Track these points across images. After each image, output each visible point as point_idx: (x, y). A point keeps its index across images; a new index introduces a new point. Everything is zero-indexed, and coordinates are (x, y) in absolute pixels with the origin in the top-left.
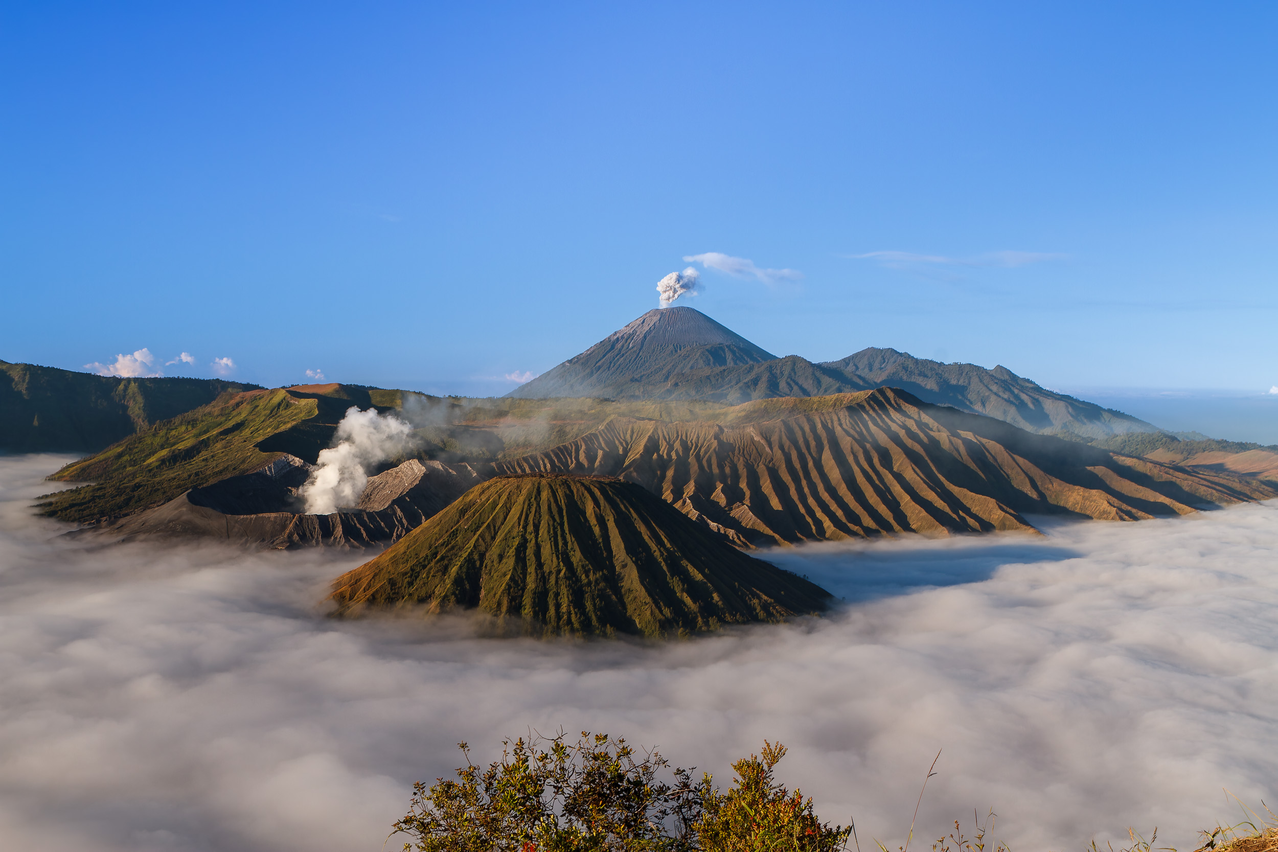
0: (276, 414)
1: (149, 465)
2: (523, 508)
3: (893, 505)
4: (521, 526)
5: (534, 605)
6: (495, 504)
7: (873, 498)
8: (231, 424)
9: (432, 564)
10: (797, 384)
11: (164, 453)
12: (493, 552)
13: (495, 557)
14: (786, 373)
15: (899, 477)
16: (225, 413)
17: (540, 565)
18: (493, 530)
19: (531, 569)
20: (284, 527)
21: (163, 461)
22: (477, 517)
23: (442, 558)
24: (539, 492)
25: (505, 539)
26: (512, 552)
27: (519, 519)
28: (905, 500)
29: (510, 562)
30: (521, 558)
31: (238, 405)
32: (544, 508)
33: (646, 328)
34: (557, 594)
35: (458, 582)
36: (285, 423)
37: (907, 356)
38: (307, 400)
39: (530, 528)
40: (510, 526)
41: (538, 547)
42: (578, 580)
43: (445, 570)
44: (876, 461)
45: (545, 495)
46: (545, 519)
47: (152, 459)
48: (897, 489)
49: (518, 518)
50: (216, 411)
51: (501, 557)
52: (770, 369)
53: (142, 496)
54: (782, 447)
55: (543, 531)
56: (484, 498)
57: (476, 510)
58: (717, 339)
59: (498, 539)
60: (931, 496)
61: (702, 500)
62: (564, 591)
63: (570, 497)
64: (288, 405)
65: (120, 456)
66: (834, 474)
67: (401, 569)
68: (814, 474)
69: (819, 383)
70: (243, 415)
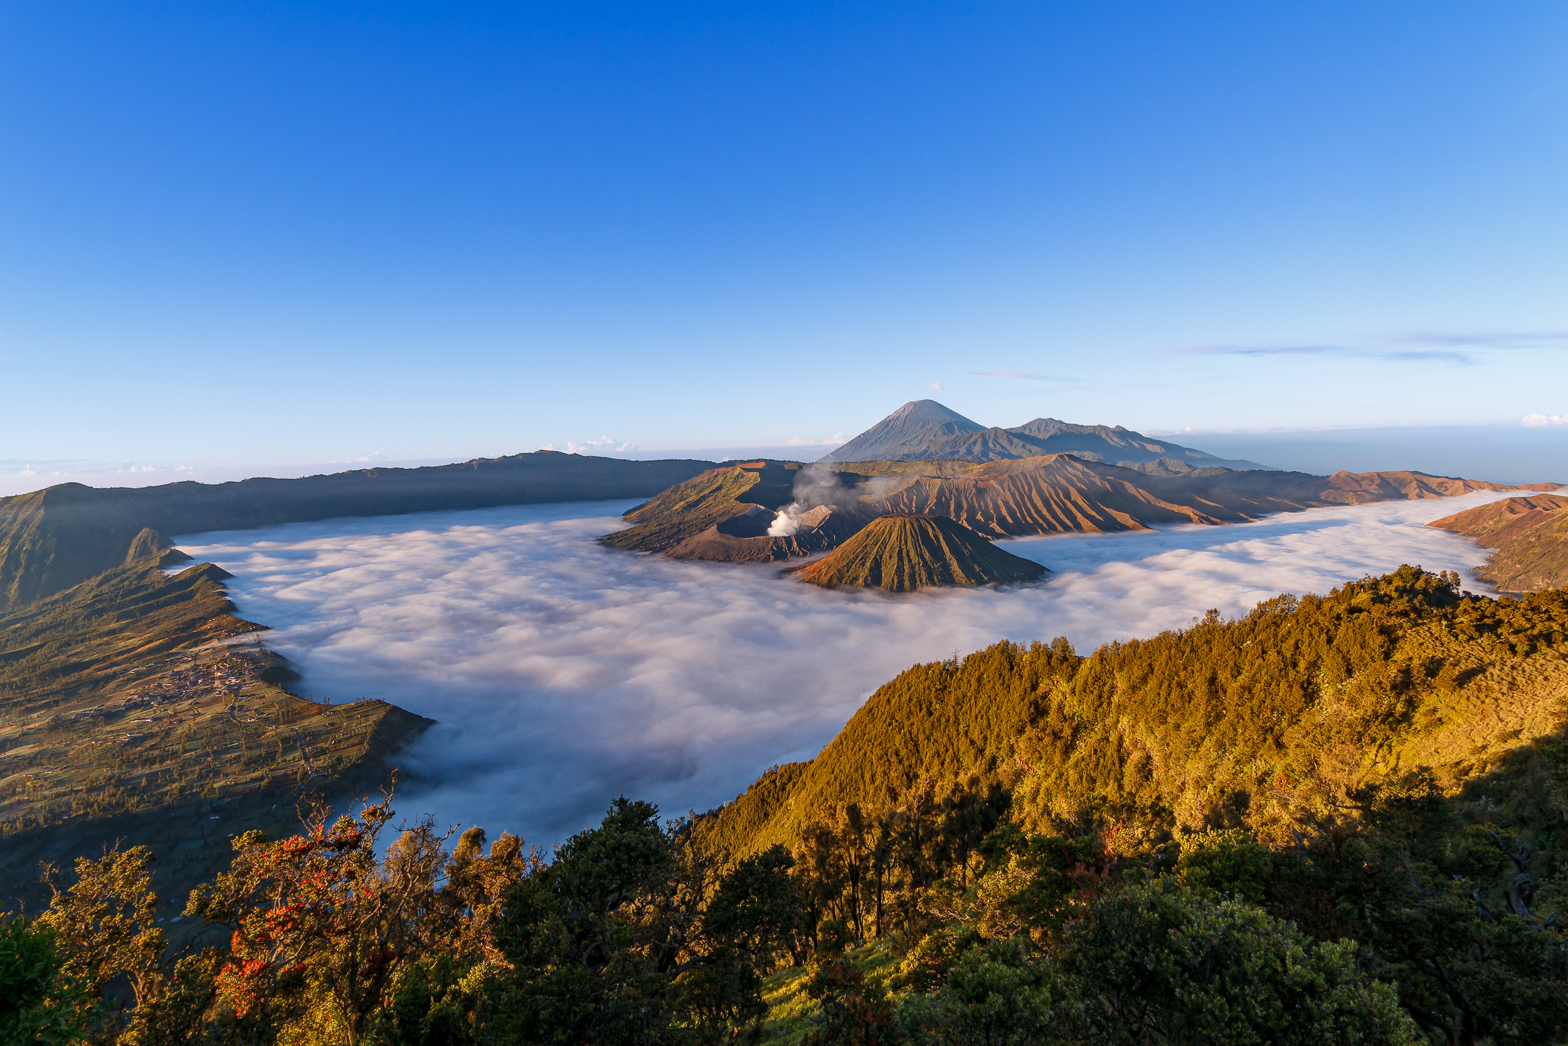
0: (737, 481)
1: (678, 510)
2: (898, 533)
3: (1072, 518)
4: (898, 542)
5: (910, 580)
6: (884, 531)
7: (1062, 516)
8: (714, 487)
9: (857, 561)
10: (998, 443)
11: (682, 503)
12: (886, 555)
13: (888, 557)
14: (992, 438)
15: (1075, 504)
16: (710, 481)
17: (910, 561)
18: (884, 544)
19: (906, 563)
20: (768, 543)
21: (684, 508)
22: (876, 538)
23: (862, 559)
24: (905, 525)
25: (891, 548)
26: (895, 554)
27: (897, 538)
28: (1079, 516)
29: (895, 560)
30: (900, 559)
31: (716, 476)
32: (909, 533)
33: (906, 413)
34: (920, 574)
35: (871, 570)
36: (746, 486)
37: (1061, 422)
38: (752, 473)
39: (903, 543)
40: (893, 542)
41: (908, 551)
42: (929, 566)
43: (863, 564)
44: (1061, 495)
45: (908, 526)
46: (909, 538)
47: (676, 507)
48: (1074, 510)
50: (705, 480)
51: (890, 557)
52: (983, 436)
54: (1009, 490)
55: (909, 544)
57: (875, 534)
58: (948, 419)
59: (888, 549)
60: (1093, 513)
61: (971, 519)
62: (923, 573)
63: (920, 526)
64: (743, 476)
65: (659, 505)
66: (1040, 504)
67: (841, 564)
68: (1029, 505)
69: (1011, 442)
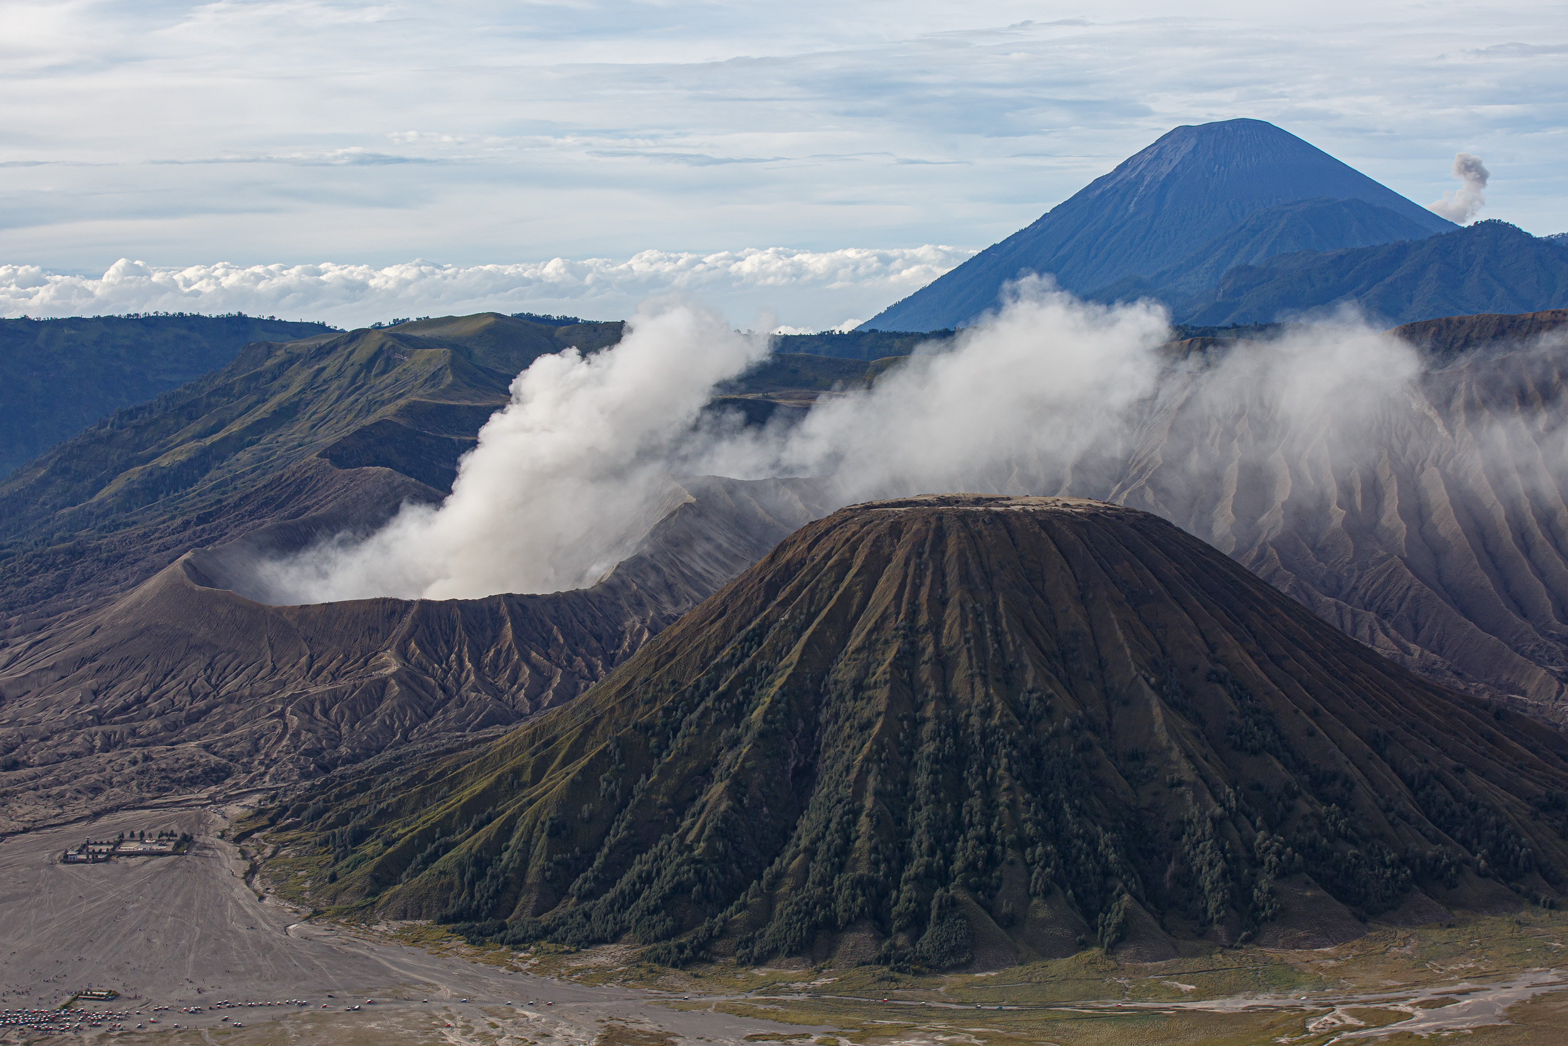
0: (363, 385)
1: (101, 503)
2: (906, 576)
4: (901, 616)
6: (844, 566)
8: (268, 409)
9: (709, 702)
11: (131, 476)
12: (844, 671)
13: (847, 684)
16: (257, 387)
18: (841, 624)
21: (130, 496)
22: (804, 596)
23: (732, 689)
25: (869, 643)
26: (883, 672)
27: (899, 596)
29: (879, 695)
30: (903, 686)
31: (283, 367)
32: (953, 572)
33: (1166, 169)
35: (767, 740)
36: (383, 403)
38: (428, 352)
39: (923, 619)
40: (878, 615)
41: (942, 661)
43: (738, 715)
46: (955, 596)
47: (107, 491)
49: (895, 598)
51: (859, 684)
53: (89, 570)
55: (951, 624)
56: (819, 552)
57: (801, 582)
59: (853, 644)
64: (388, 365)
67: (642, 716)
70: (294, 389)
